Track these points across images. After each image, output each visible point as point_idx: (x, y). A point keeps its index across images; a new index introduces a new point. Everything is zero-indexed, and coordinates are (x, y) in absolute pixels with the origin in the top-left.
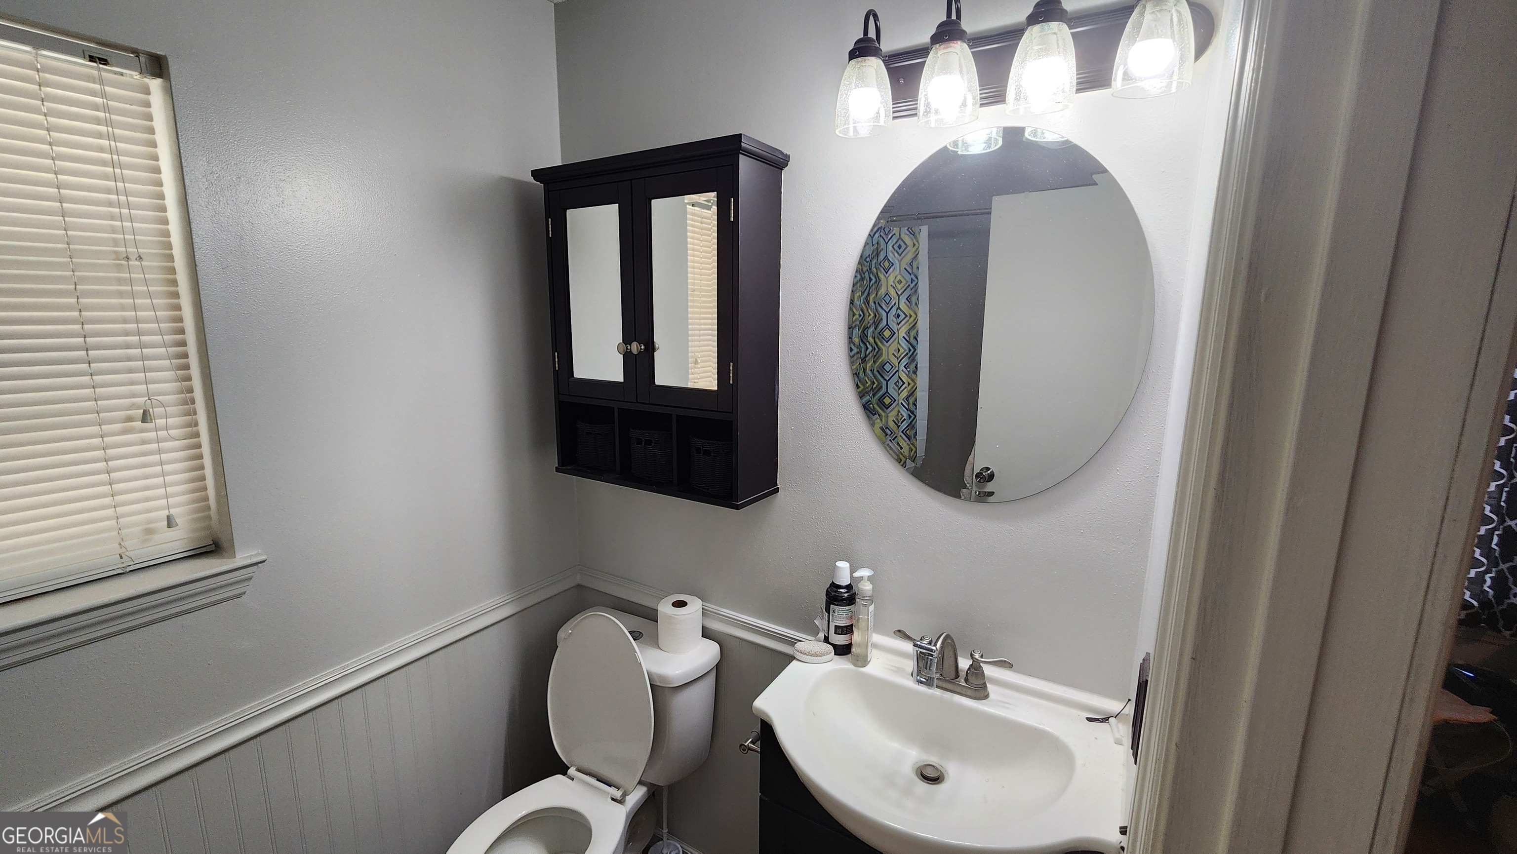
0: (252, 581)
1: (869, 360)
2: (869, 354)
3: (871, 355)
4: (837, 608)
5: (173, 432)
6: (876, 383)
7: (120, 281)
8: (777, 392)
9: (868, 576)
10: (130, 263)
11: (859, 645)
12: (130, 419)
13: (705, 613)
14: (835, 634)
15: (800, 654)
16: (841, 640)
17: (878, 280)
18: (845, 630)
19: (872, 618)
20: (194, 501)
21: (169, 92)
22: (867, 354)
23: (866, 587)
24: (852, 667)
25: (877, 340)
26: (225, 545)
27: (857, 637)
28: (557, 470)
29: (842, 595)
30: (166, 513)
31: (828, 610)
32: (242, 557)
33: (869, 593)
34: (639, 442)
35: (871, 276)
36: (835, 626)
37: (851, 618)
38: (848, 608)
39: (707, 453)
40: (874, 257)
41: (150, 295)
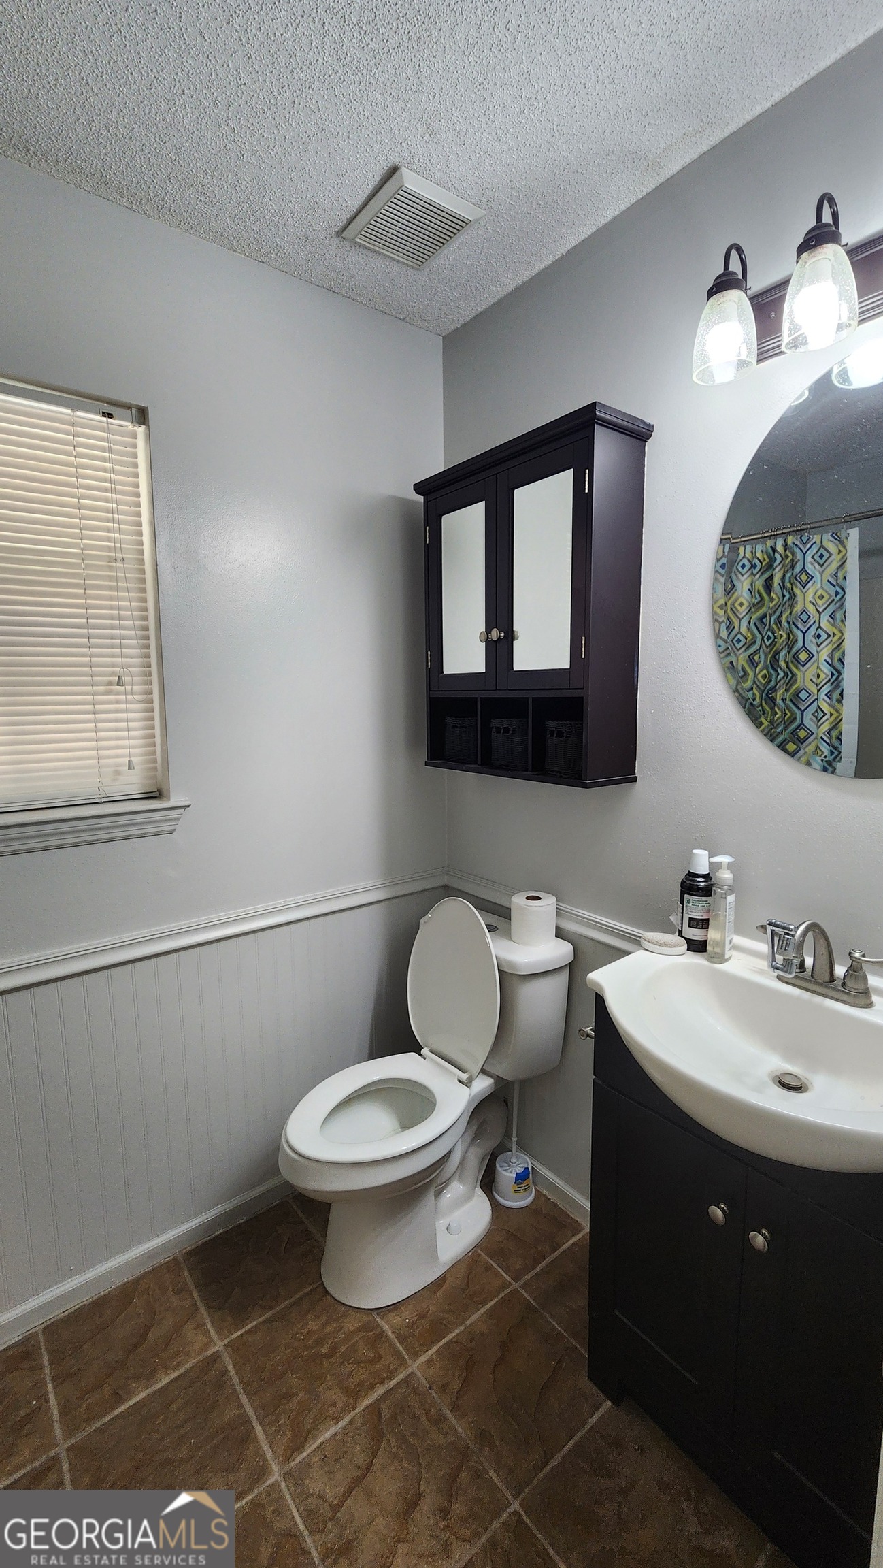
0: (179, 822)
1: (780, 687)
2: (780, 680)
3: (782, 681)
4: (690, 897)
5: (138, 697)
6: (789, 714)
7: (110, 578)
8: (636, 675)
9: (729, 863)
10: (118, 565)
11: (717, 944)
12: (110, 683)
13: (559, 912)
14: (689, 926)
15: (647, 943)
16: (695, 934)
17: (793, 596)
18: (700, 923)
19: (732, 913)
20: (146, 754)
21: (148, 438)
22: (778, 680)
23: (725, 875)
24: (706, 963)
25: (790, 664)
26: (165, 793)
27: (712, 935)
28: (427, 764)
29: (698, 884)
30: (129, 759)
31: (682, 902)
32: (174, 801)
33: (730, 882)
34: (498, 730)
35: (785, 593)
36: (690, 918)
37: (708, 911)
38: (704, 898)
39: (560, 734)
40: (788, 571)
41: (128, 590)
